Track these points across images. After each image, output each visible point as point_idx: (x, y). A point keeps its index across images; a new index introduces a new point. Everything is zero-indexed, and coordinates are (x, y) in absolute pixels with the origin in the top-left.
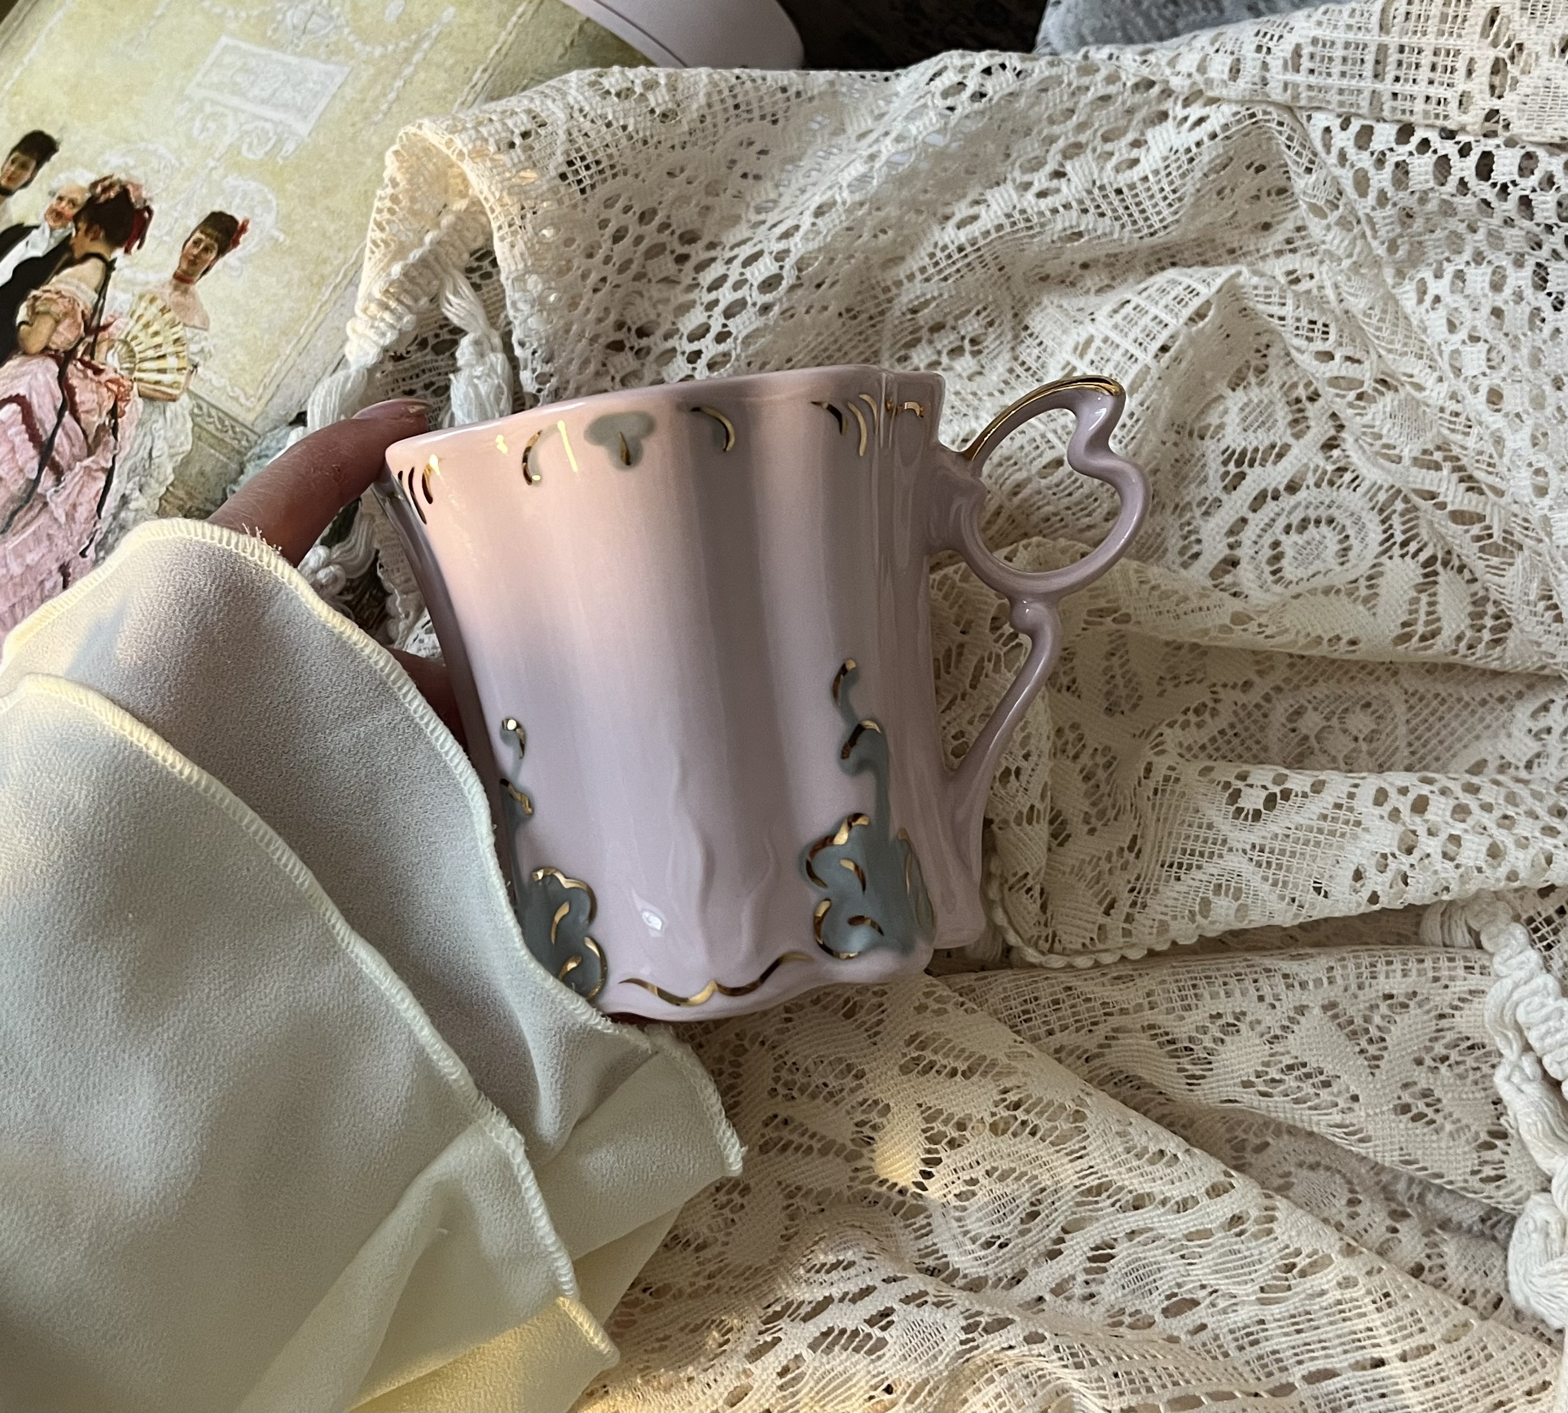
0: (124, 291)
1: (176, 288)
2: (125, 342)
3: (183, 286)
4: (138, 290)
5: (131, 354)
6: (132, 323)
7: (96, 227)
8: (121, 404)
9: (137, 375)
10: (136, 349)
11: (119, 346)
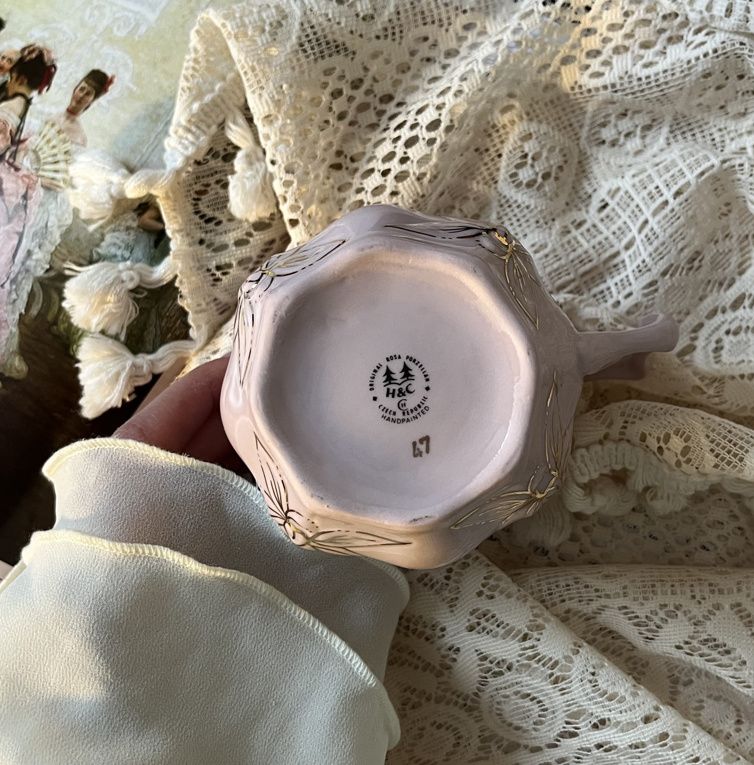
0: (37, 118)
1: (68, 118)
2: (35, 152)
3: (72, 117)
4: (44, 118)
5: (38, 159)
6: (39, 139)
7: (23, 77)
8: (30, 192)
9: (41, 173)
10: (42, 156)
11: (31, 154)
